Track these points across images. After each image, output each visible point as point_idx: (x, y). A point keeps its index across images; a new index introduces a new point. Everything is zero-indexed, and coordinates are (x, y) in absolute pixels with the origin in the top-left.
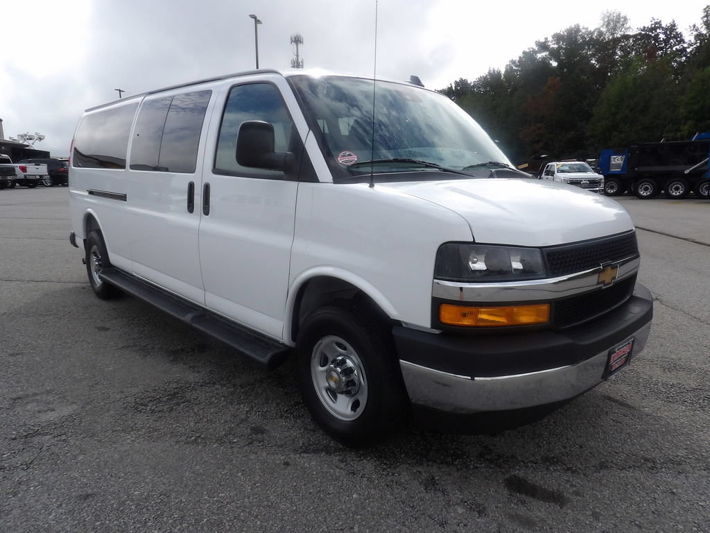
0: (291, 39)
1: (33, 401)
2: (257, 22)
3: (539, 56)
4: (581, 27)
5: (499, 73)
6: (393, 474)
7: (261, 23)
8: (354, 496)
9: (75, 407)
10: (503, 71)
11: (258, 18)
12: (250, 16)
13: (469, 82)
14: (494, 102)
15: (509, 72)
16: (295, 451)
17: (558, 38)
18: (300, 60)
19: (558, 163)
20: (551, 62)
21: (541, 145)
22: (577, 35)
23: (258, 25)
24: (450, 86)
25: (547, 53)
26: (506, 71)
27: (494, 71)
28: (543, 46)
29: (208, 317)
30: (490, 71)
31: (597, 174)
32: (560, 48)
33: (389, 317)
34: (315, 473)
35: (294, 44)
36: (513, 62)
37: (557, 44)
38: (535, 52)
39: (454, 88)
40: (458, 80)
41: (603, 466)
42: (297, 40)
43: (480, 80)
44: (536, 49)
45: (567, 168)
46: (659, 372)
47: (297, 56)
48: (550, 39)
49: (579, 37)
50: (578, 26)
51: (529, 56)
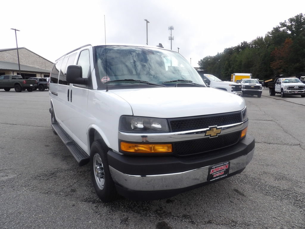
0: (169, 28)
1: (3, 172)
2: (148, 22)
3: (281, 29)
4: (303, 15)
5: (262, 38)
6: (112, 214)
7: (149, 23)
8: (89, 222)
9: (16, 175)
10: (264, 37)
11: (148, 21)
12: (145, 20)
13: (248, 43)
14: (259, 51)
15: (267, 37)
16: (82, 201)
17: (291, 20)
18: (172, 37)
19: (283, 78)
20: (287, 31)
21: (282, 70)
22: (301, 19)
23: (148, 23)
24: (238, 45)
25: (286, 28)
26: (266, 37)
27: (259, 37)
28: (283, 25)
29: (74, 143)
30: (258, 37)
31: (303, 84)
32: (292, 25)
33: (107, 146)
34: (81, 210)
35: (170, 30)
36: (269, 33)
37: (291, 23)
38: (280, 28)
39: (240, 46)
40: (243, 42)
41: (210, 222)
42: (171, 28)
43: (253, 42)
44: (280, 26)
45: (287, 81)
46: (272, 179)
47: (171, 35)
48: (287, 21)
49: (302, 19)
50: (302, 14)
51: (276, 30)
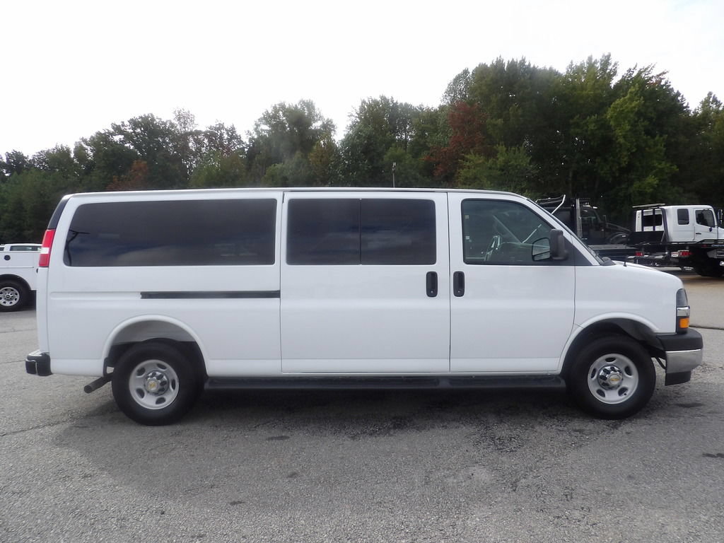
3: (115, 138)
4: (155, 118)
5: (68, 151)
10: (72, 149)
17: (134, 123)
25: (122, 137)
26: (76, 149)
27: (62, 147)
28: (119, 129)
32: (134, 133)
33: (653, 332)
37: (133, 129)
38: (112, 134)
39: (4, 160)
43: (41, 155)
44: (112, 130)
48: (127, 123)
50: (153, 115)
51: (104, 138)
